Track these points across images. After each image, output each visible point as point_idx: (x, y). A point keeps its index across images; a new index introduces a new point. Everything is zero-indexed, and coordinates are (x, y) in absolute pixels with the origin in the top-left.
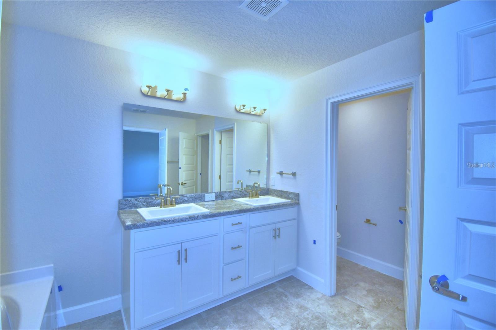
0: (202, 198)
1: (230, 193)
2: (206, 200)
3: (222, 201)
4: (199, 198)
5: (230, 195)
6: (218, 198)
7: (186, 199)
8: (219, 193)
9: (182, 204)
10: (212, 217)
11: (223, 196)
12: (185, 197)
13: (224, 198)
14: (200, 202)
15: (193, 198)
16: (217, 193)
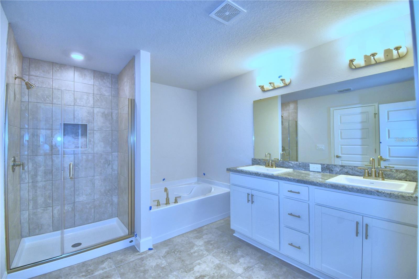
0: (307, 167)
1: (342, 168)
2: (310, 170)
3: (330, 174)
4: (303, 166)
5: (342, 170)
6: (325, 170)
7: (291, 165)
8: (326, 165)
9: (288, 168)
10: (271, 178)
11: (333, 169)
12: (291, 164)
13: (334, 172)
14: (304, 171)
15: (297, 165)
16: (324, 165)
